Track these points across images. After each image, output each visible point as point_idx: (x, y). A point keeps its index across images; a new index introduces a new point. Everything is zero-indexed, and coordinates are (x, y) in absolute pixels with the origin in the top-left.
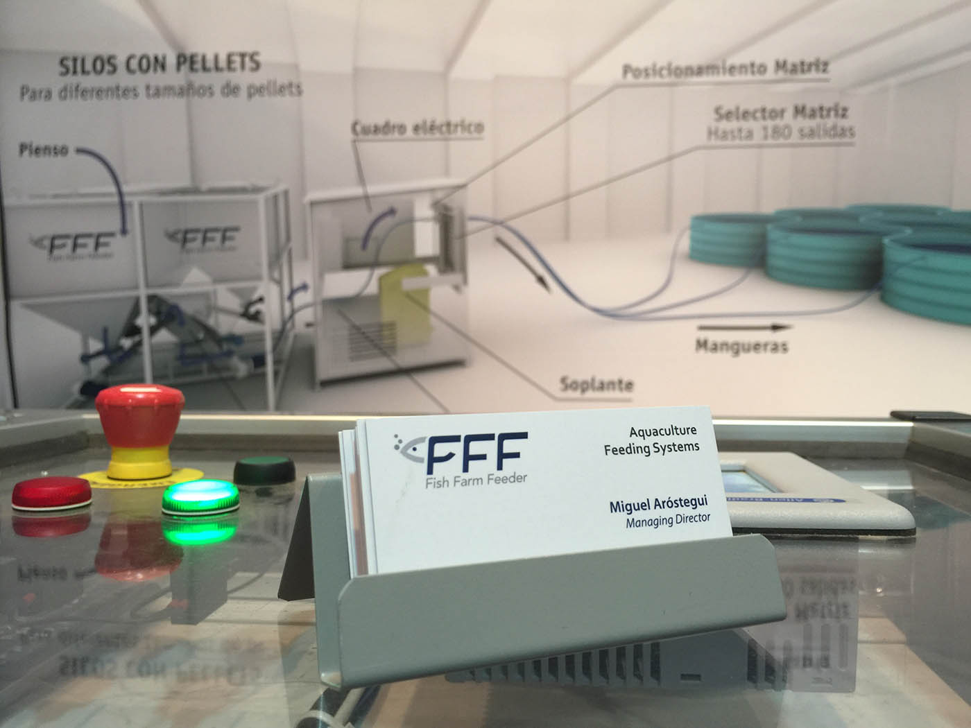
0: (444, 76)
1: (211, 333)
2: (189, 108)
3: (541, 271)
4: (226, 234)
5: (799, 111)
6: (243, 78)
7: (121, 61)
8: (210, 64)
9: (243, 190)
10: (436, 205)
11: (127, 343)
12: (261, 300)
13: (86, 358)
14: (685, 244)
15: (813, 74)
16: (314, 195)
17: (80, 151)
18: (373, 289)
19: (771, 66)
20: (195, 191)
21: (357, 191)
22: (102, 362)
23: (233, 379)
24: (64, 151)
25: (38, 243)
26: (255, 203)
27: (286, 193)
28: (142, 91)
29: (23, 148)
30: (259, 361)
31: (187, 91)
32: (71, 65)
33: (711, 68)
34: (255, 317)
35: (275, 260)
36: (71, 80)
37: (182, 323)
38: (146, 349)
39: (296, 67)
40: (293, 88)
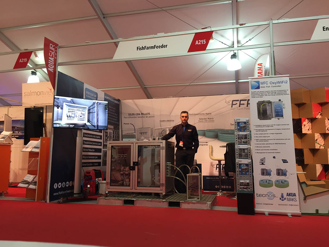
0: (170, 115)
2: (142, 119)
4: (146, 133)
5: (208, 119)
6: (148, 116)
7: (135, 114)
8: (145, 114)
9: (148, 128)
15: (210, 115)
16: (156, 128)
17: (130, 124)
19: (205, 114)
20: (143, 128)
21: (161, 128)
27: (153, 128)
28: (137, 117)
29: (124, 123)
31: (142, 117)
32: (130, 114)
33: (199, 114)
36: (130, 116)
39: (154, 114)
40: (154, 117)
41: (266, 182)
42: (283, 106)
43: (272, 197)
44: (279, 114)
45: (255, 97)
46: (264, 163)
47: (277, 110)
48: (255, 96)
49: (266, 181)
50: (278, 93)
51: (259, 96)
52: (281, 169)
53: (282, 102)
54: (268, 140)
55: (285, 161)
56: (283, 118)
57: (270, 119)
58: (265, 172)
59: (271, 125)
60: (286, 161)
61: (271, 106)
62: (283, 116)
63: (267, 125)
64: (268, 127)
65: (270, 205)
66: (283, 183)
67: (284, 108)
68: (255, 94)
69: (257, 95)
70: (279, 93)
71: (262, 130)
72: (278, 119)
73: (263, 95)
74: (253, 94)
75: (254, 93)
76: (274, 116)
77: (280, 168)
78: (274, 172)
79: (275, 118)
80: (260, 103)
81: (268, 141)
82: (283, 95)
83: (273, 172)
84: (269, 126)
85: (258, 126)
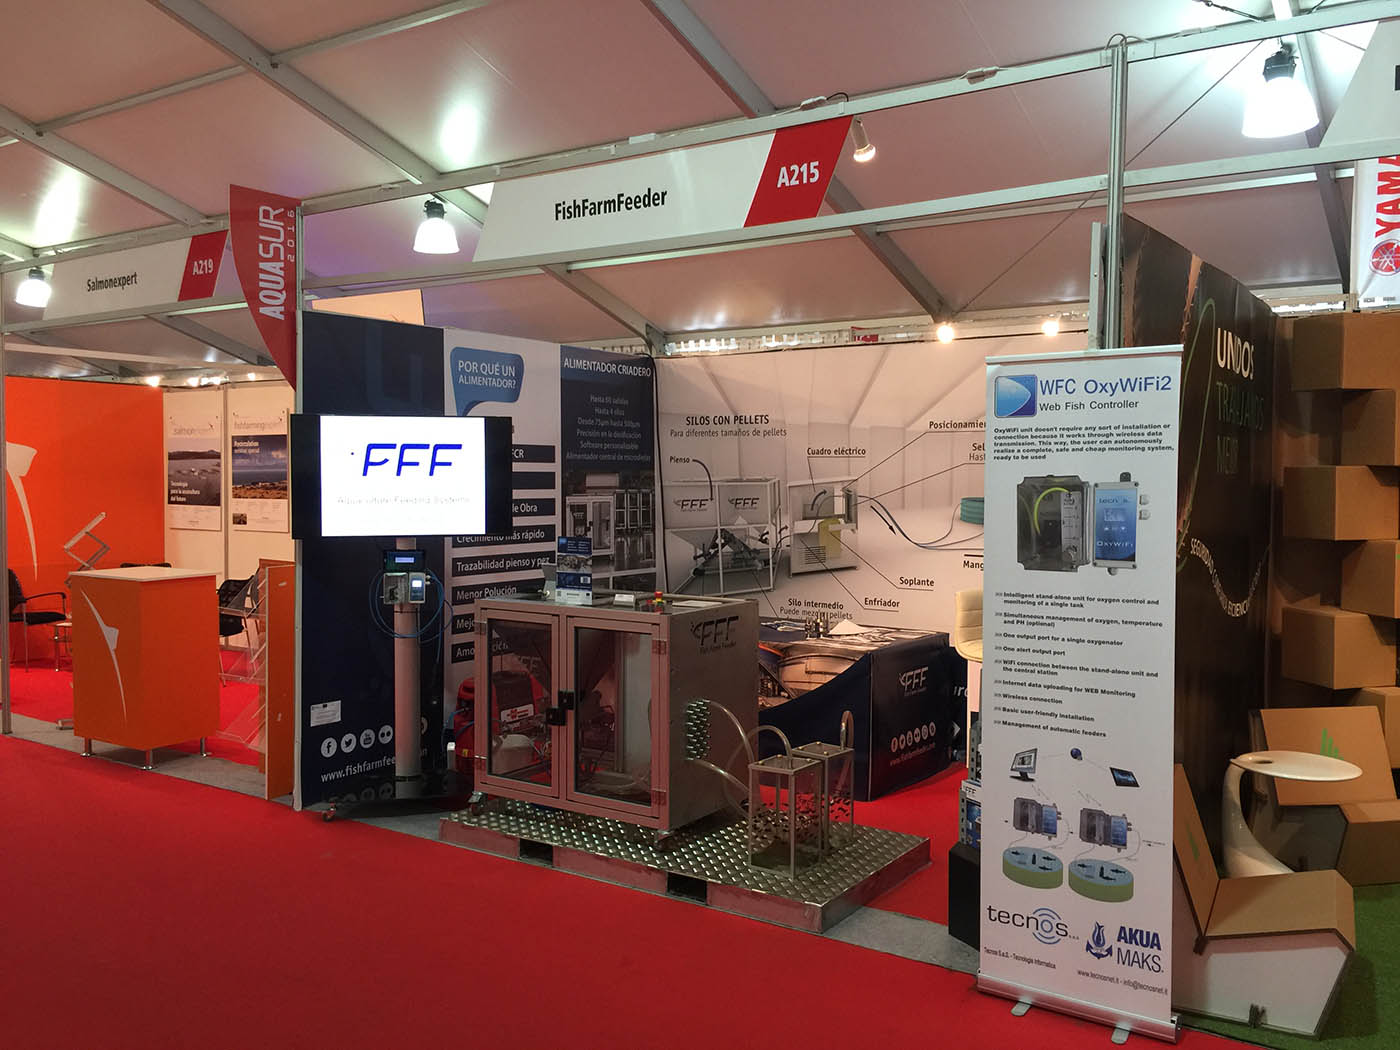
0: (848, 426)
1: (746, 547)
2: (739, 440)
3: (892, 524)
4: (754, 501)
6: (762, 427)
7: (711, 419)
8: (748, 421)
9: (761, 480)
10: (843, 489)
11: (712, 551)
12: (767, 533)
13: (696, 558)
14: (959, 512)
16: (792, 484)
17: (694, 461)
18: (816, 530)
20: (741, 481)
21: (810, 482)
22: (702, 560)
23: (756, 570)
24: (688, 461)
25: (677, 503)
26: (766, 486)
27: (779, 481)
28: (719, 433)
29: (672, 458)
30: (767, 562)
31: (738, 433)
32: (691, 420)
33: (971, 424)
34: (765, 541)
35: (773, 515)
36: (691, 427)
37: (735, 543)
38: (720, 554)
39: (784, 422)
40: (783, 432)
41: (1034, 862)
42: (1140, 508)
43: (1053, 933)
44: (1118, 549)
45: (1010, 454)
46: (1030, 776)
47: (1110, 524)
48: (1013, 451)
49: (1034, 856)
50: (1121, 438)
51: (1028, 451)
52: (1101, 814)
53: (1136, 484)
54: (1055, 670)
55: (1124, 779)
56: (1134, 567)
57: (1071, 567)
58: (1032, 817)
59: (1074, 599)
60: (1131, 779)
61: (1080, 507)
62: (1132, 558)
63: (1056, 598)
64: (1061, 605)
65: (1043, 967)
66: (1107, 878)
67: (1140, 518)
68: (1014, 441)
69: (1019, 447)
70: (1127, 438)
71: (1031, 617)
72: (1109, 570)
73: (1049, 447)
74: (1003, 441)
75: (1007, 434)
76: (1090, 554)
77: (1099, 809)
78: (1069, 823)
79: (1095, 564)
80: (1034, 487)
81: (1056, 673)
82: (1143, 449)
83: (1067, 823)
84: (1067, 601)
85: (1015, 599)
